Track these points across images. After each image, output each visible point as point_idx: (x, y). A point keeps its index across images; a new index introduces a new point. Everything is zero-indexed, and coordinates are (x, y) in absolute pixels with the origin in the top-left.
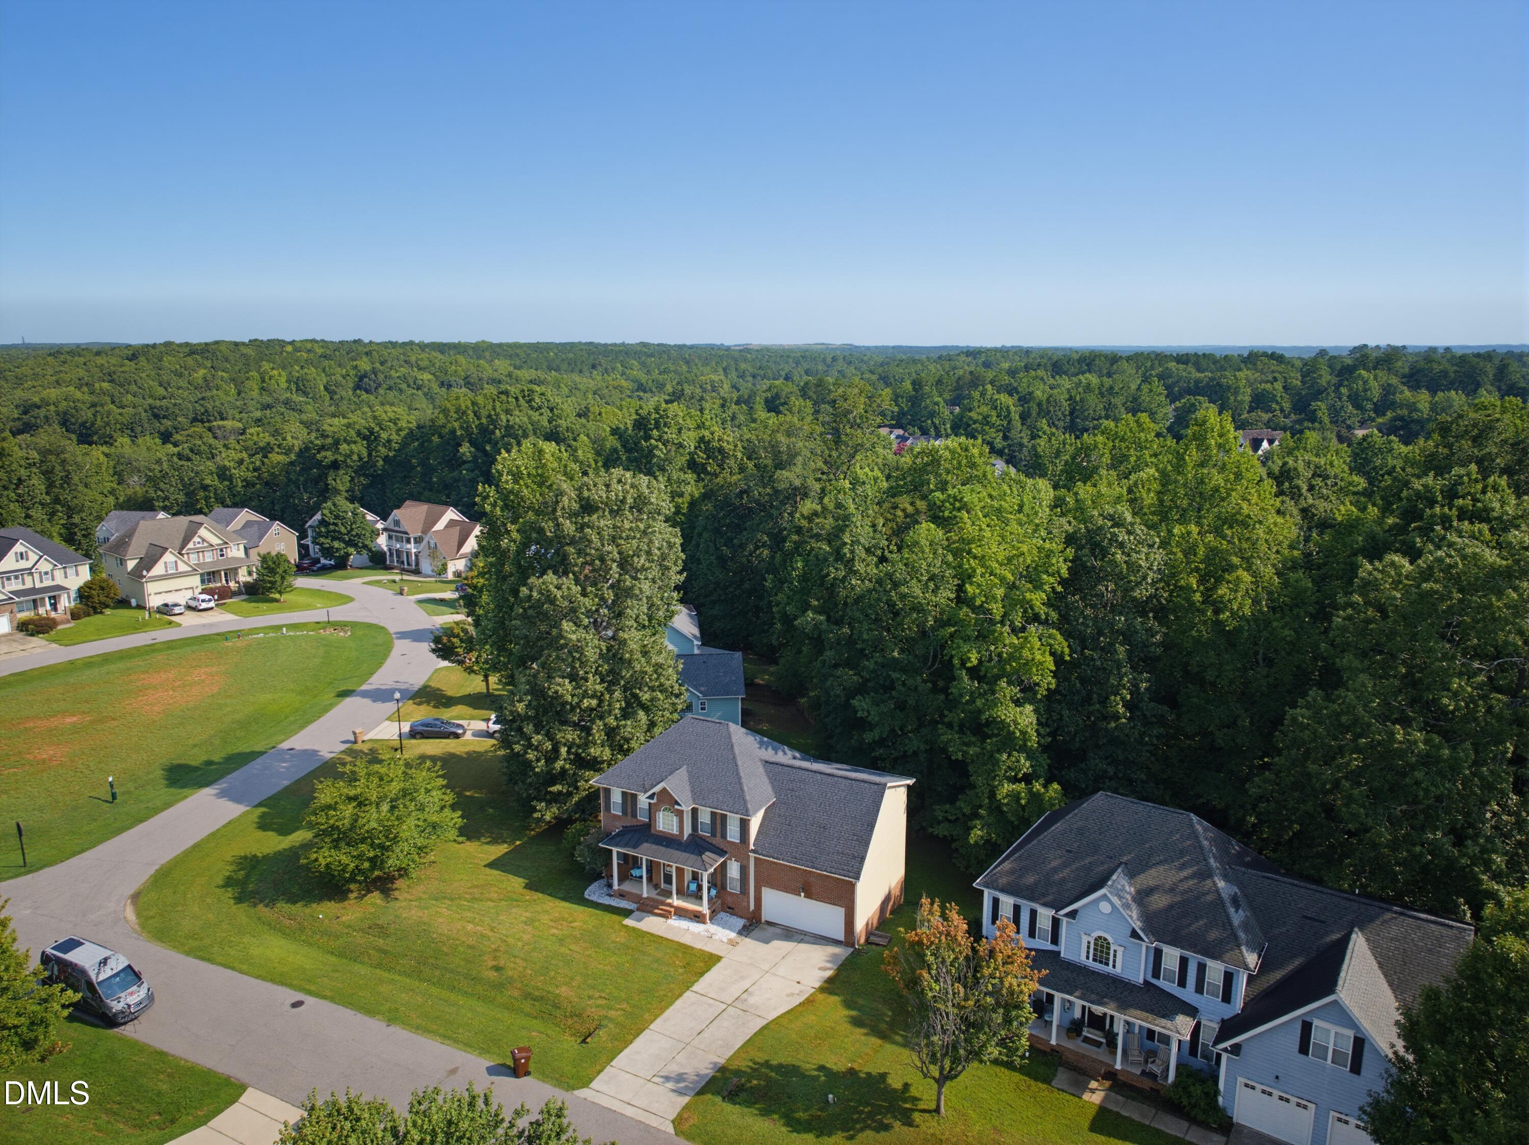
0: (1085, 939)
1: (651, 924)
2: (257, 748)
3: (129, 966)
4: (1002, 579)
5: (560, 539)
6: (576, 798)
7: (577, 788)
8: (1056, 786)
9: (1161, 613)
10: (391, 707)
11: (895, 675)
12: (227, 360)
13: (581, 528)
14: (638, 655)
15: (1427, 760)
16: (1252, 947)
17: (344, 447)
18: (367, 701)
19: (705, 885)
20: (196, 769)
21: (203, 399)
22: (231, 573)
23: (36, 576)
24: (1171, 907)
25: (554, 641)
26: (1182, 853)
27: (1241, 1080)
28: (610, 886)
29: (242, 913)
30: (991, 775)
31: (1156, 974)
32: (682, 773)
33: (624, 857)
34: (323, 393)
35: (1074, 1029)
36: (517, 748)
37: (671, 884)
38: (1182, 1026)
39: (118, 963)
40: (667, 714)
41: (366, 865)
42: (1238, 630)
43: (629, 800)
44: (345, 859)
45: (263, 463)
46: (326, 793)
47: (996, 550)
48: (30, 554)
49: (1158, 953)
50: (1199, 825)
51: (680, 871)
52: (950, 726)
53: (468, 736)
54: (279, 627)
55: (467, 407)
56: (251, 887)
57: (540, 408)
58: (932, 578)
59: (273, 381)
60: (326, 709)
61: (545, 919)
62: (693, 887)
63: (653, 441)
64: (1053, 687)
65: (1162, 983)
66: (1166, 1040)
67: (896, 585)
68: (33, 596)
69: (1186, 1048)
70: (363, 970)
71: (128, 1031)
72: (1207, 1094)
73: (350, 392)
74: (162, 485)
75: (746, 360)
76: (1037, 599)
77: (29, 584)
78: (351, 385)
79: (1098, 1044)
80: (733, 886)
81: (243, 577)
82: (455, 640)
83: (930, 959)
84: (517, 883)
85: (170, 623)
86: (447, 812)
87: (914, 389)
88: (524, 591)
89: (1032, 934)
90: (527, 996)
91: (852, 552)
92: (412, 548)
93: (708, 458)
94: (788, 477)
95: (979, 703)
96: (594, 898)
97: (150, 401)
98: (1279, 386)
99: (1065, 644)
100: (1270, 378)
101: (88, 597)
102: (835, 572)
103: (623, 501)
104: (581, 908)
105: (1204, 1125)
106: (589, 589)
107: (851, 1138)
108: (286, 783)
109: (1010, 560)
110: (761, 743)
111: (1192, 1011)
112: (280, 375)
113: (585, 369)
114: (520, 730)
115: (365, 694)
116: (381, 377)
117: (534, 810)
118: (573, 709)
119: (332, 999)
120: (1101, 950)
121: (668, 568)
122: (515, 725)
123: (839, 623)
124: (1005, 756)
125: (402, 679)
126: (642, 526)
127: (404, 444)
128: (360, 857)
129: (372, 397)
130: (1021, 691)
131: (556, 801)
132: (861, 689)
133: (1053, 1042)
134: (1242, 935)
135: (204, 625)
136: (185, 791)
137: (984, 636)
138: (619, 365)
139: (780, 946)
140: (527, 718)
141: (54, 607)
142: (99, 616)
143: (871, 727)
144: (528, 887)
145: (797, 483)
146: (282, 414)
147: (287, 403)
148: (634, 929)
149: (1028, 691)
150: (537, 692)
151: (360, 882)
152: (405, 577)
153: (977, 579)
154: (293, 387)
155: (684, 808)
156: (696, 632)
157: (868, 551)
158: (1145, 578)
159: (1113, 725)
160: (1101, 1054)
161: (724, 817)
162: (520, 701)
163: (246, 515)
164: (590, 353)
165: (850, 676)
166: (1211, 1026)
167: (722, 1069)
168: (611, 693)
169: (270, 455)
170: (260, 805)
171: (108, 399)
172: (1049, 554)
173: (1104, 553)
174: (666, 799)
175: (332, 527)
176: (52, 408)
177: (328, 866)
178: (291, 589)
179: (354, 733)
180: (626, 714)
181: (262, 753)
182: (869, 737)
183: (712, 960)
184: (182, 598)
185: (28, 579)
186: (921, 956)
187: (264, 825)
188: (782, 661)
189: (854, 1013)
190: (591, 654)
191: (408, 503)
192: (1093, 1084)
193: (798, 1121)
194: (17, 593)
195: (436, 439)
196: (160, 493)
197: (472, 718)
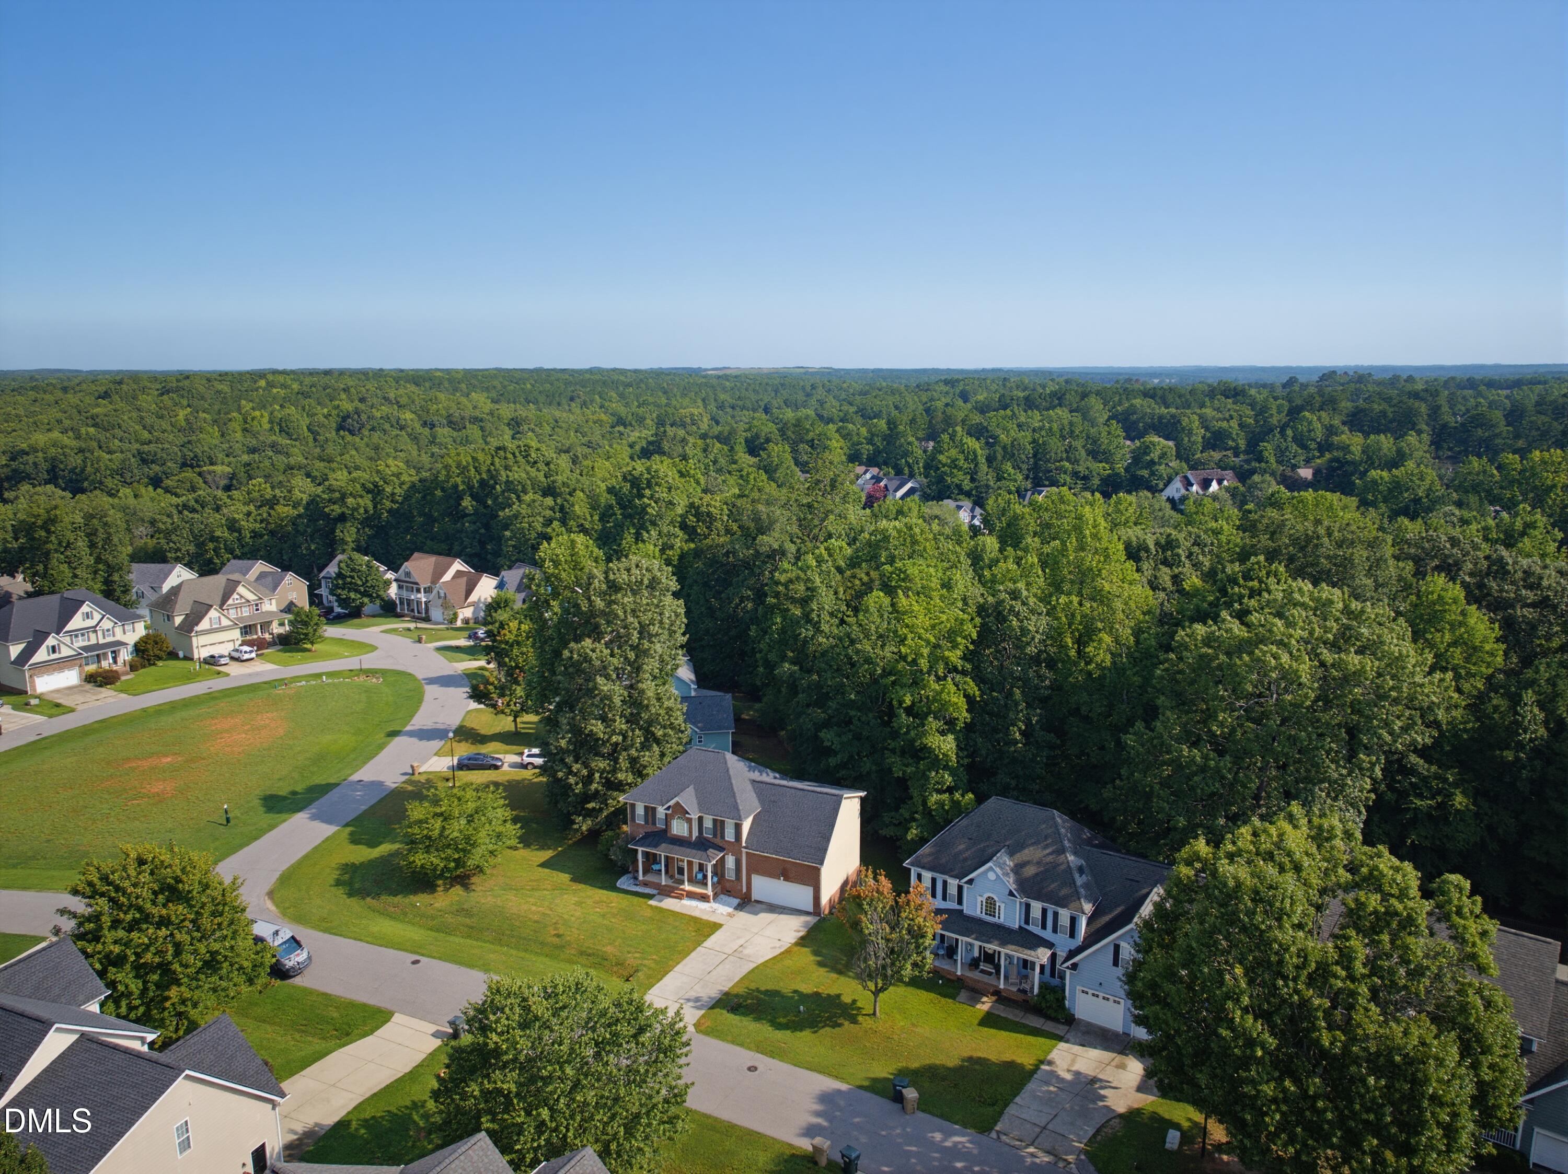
0: (979, 899)
1: (669, 903)
2: (332, 781)
3: (293, 937)
4: (928, 642)
5: (592, 613)
6: (605, 813)
7: (607, 805)
8: (971, 795)
9: (1051, 664)
10: (436, 744)
11: (852, 713)
12: (203, 398)
13: (610, 603)
14: (654, 701)
15: (1203, 769)
16: (1088, 899)
17: (350, 501)
18: (414, 740)
19: (710, 875)
20: (284, 798)
21: (189, 442)
22: (265, 626)
23: (100, 633)
24: (1037, 874)
25: (591, 692)
26: (1046, 838)
27: (1079, 988)
28: (636, 878)
29: (354, 903)
30: (923, 788)
31: (1027, 922)
32: (690, 790)
33: (646, 855)
34: (307, 433)
35: (974, 964)
36: (560, 774)
37: (683, 874)
38: (1042, 956)
39: (286, 934)
40: (674, 746)
41: (452, 865)
42: (1102, 677)
43: (650, 812)
44: (436, 861)
45: (270, 515)
46: (417, 811)
47: (922, 621)
48: (95, 613)
49: (1028, 906)
50: (1059, 818)
51: (690, 864)
52: (893, 751)
53: (506, 767)
54: (319, 676)
55: (468, 463)
56: (357, 886)
57: (535, 462)
58: (880, 636)
59: (255, 422)
60: (381, 747)
61: (590, 902)
62: (700, 876)
63: (646, 500)
64: (969, 720)
65: (1030, 928)
66: (1033, 964)
67: (853, 642)
68: (96, 652)
69: (1048, 970)
70: (457, 940)
71: (297, 981)
72: (1057, 1000)
73: (334, 433)
74: (174, 537)
75: (724, 389)
76: (955, 656)
77: (93, 641)
78: (334, 425)
79: (990, 974)
80: (730, 875)
81: (277, 629)
82: (491, 687)
83: (866, 907)
84: (565, 877)
85: (219, 673)
86: (508, 825)
87: (889, 428)
88: (566, 653)
89: (944, 898)
90: (582, 953)
91: (819, 616)
92: (422, 597)
93: (698, 521)
94: (768, 541)
95: (913, 733)
96: (625, 887)
97: (137, 446)
98: (1234, 424)
99: (976, 689)
100: (1227, 416)
101: (143, 651)
102: (806, 632)
103: (641, 582)
104: (614, 894)
105: (1055, 1020)
106: (616, 651)
107: (815, 1032)
108: (364, 808)
109: (933, 627)
110: (750, 767)
111: (1049, 945)
112: (262, 416)
113: (564, 401)
114: (562, 761)
115: (411, 734)
116: (364, 417)
117: (573, 822)
118: (604, 743)
119: (440, 959)
120: (990, 904)
121: (675, 632)
122: (558, 757)
123: (809, 671)
124: (933, 774)
125: (440, 720)
126: (655, 601)
127: (407, 498)
128: (447, 859)
129: (357, 439)
130: (945, 723)
131: (590, 816)
132: (826, 724)
133: (959, 973)
134: (1082, 891)
135: (250, 675)
136: (284, 816)
137: (916, 683)
138: (597, 397)
139: (765, 917)
140: (568, 751)
141: (115, 662)
142: (153, 668)
143: (835, 753)
144: (572, 880)
145: (776, 546)
146: (270, 458)
147: (273, 446)
148: (656, 907)
149: (951, 723)
150: (576, 730)
151: (447, 878)
152: (419, 625)
153: (909, 642)
154: (277, 429)
155: (692, 816)
156: (693, 677)
157: (832, 614)
158: (1033, 638)
159: (1012, 749)
160: (991, 980)
161: (723, 822)
162: (563, 738)
163: (260, 567)
164: (567, 383)
165: (819, 714)
166: (1062, 954)
167: (727, 994)
168: (633, 730)
169: (276, 507)
170: (347, 825)
171: (95, 444)
172: (962, 622)
173: (1005, 619)
174: (679, 811)
175: (349, 580)
176: (40, 454)
177: (422, 866)
178: (322, 639)
179: (412, 767)
180: (645, 746)
181: (337, 785)
182: (833, 761)
183: (716, 927)
184: (225, 649)
185: (93, 636)
186: (860, 906)
187: (355, 840)
188: (765, 699)
189: (819, 958)
190: (617, 701)
191: (416, 555)
192: (985, 999)
193: (780, 1024)
194: (84, 648)
195: (438, 493)
196: (171, 545)
197: (506, 752)
